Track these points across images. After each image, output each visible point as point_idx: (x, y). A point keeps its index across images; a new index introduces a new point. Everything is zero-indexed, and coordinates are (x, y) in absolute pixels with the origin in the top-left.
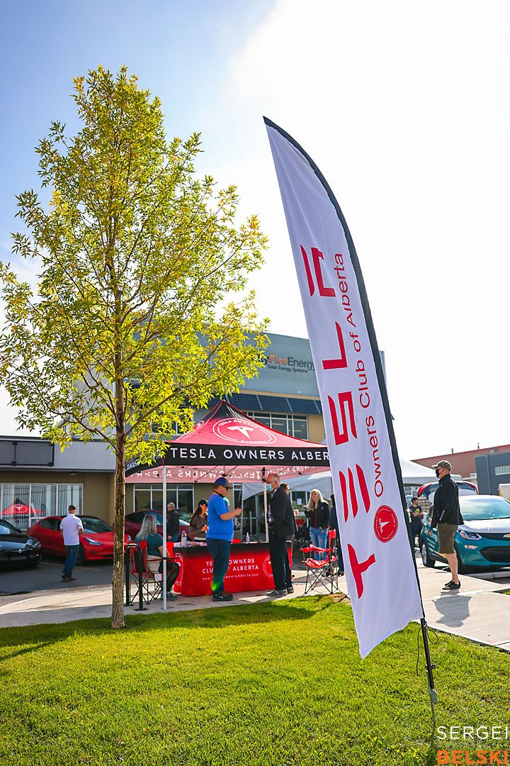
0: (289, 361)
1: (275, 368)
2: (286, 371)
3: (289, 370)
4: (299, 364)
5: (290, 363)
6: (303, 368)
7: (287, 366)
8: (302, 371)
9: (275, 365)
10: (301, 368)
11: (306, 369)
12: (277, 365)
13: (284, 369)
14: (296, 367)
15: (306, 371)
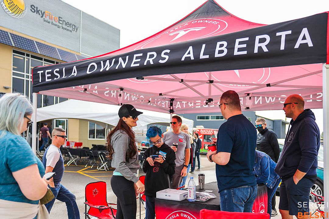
0: (59, 20)
1: (49, 22)
2: (56, 27)
3: (59, 27)
4: (66, 24)
5: (60, 22)
6: (69, 28)
7: (58, 24)
8: (68, 30)
9: (49, 20)
10: (68, 28)
11: (71, 29)
12: (50, 21)
13: (56, 25)
14: (64, 26)
15: (71, 31)
